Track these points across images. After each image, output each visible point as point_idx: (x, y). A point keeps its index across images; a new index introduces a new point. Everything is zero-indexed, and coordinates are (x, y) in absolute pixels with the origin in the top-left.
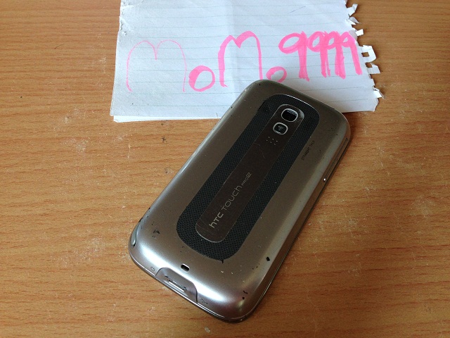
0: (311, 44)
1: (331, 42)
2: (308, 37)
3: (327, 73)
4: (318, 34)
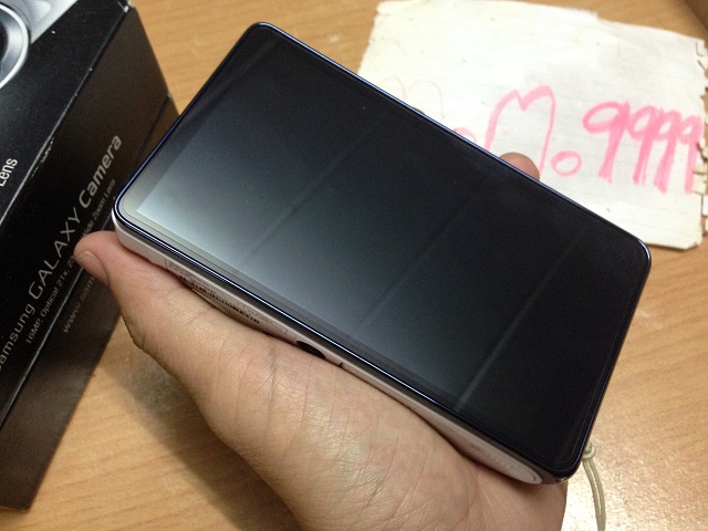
0: (632, 125)
1: (665, 128)
2: (633, 111)
3: (641, 178)
4: (650, 110)
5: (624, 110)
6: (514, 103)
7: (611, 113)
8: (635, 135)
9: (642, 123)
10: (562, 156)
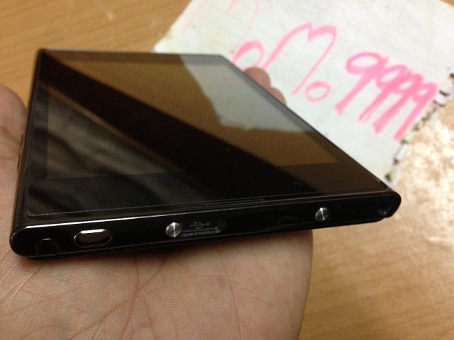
0: (382, 76)
1: (406, 85)
2: (388, 65)
3: (366, 117)
4: (402, 68)
5: (382, 62)
6: (305, 33)
7: (371, 61)
8: (379, 84)
9: (390, 77)
10: (317, 85)
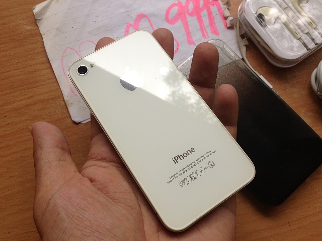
1: (201, 3)
2: (184, 4)
3: (206, 34)
5: (179, 4)
7: (175, 10)
8: (191, 15)
9: (191, 7)
